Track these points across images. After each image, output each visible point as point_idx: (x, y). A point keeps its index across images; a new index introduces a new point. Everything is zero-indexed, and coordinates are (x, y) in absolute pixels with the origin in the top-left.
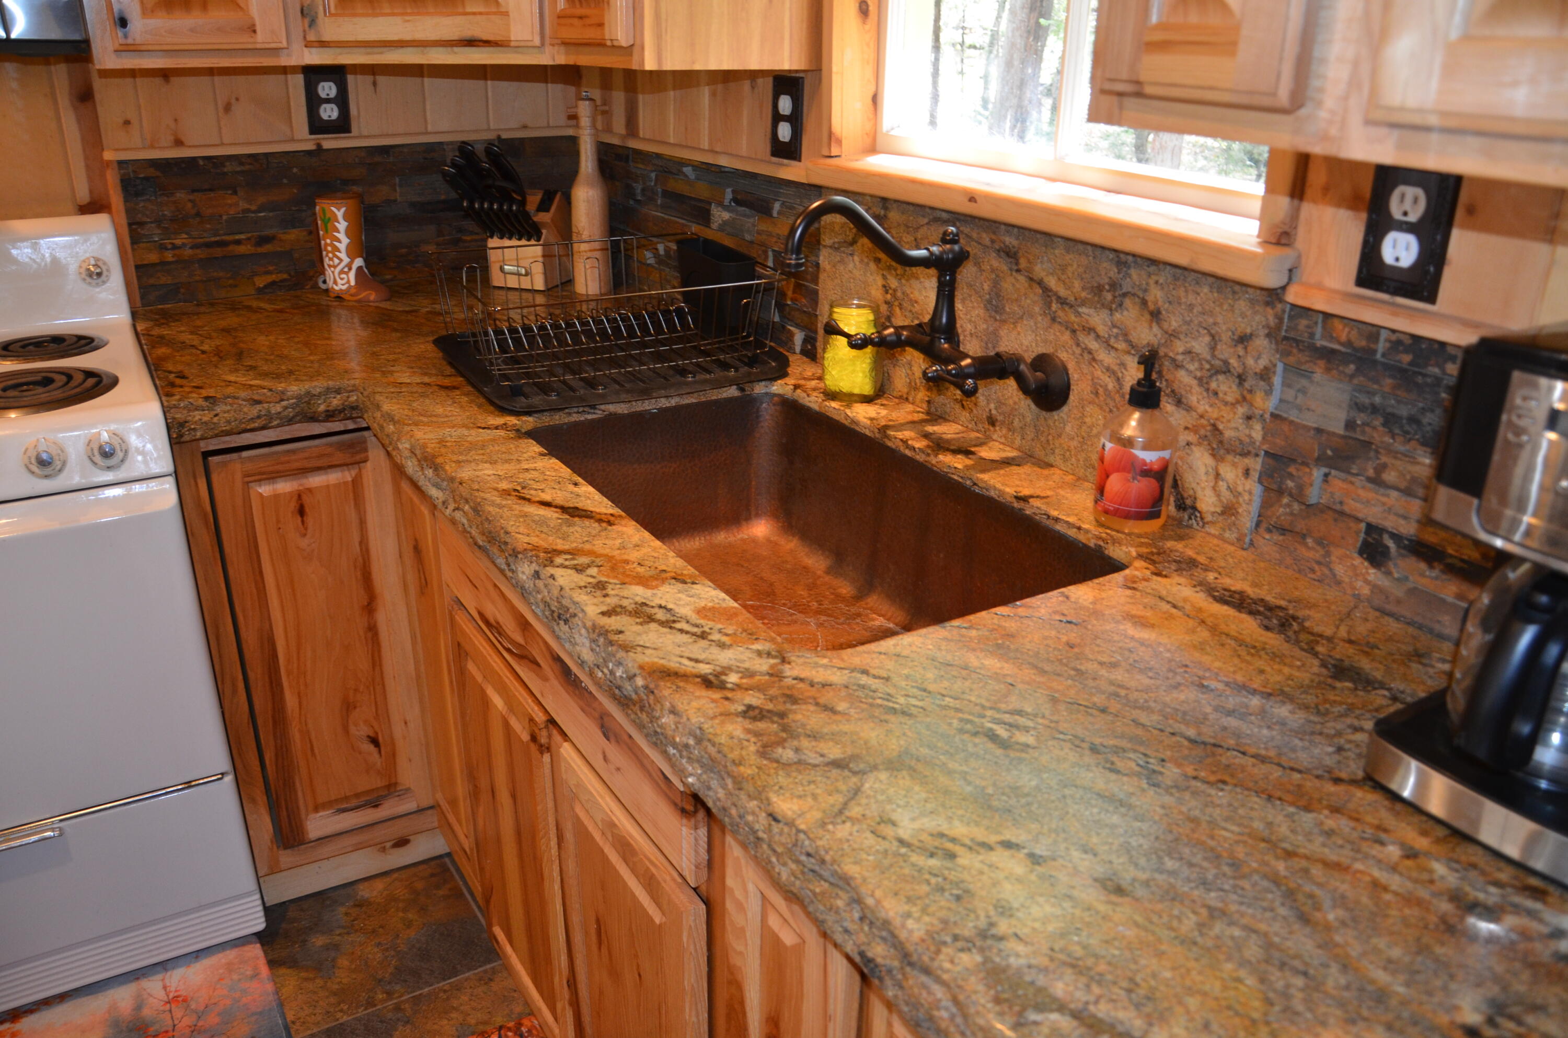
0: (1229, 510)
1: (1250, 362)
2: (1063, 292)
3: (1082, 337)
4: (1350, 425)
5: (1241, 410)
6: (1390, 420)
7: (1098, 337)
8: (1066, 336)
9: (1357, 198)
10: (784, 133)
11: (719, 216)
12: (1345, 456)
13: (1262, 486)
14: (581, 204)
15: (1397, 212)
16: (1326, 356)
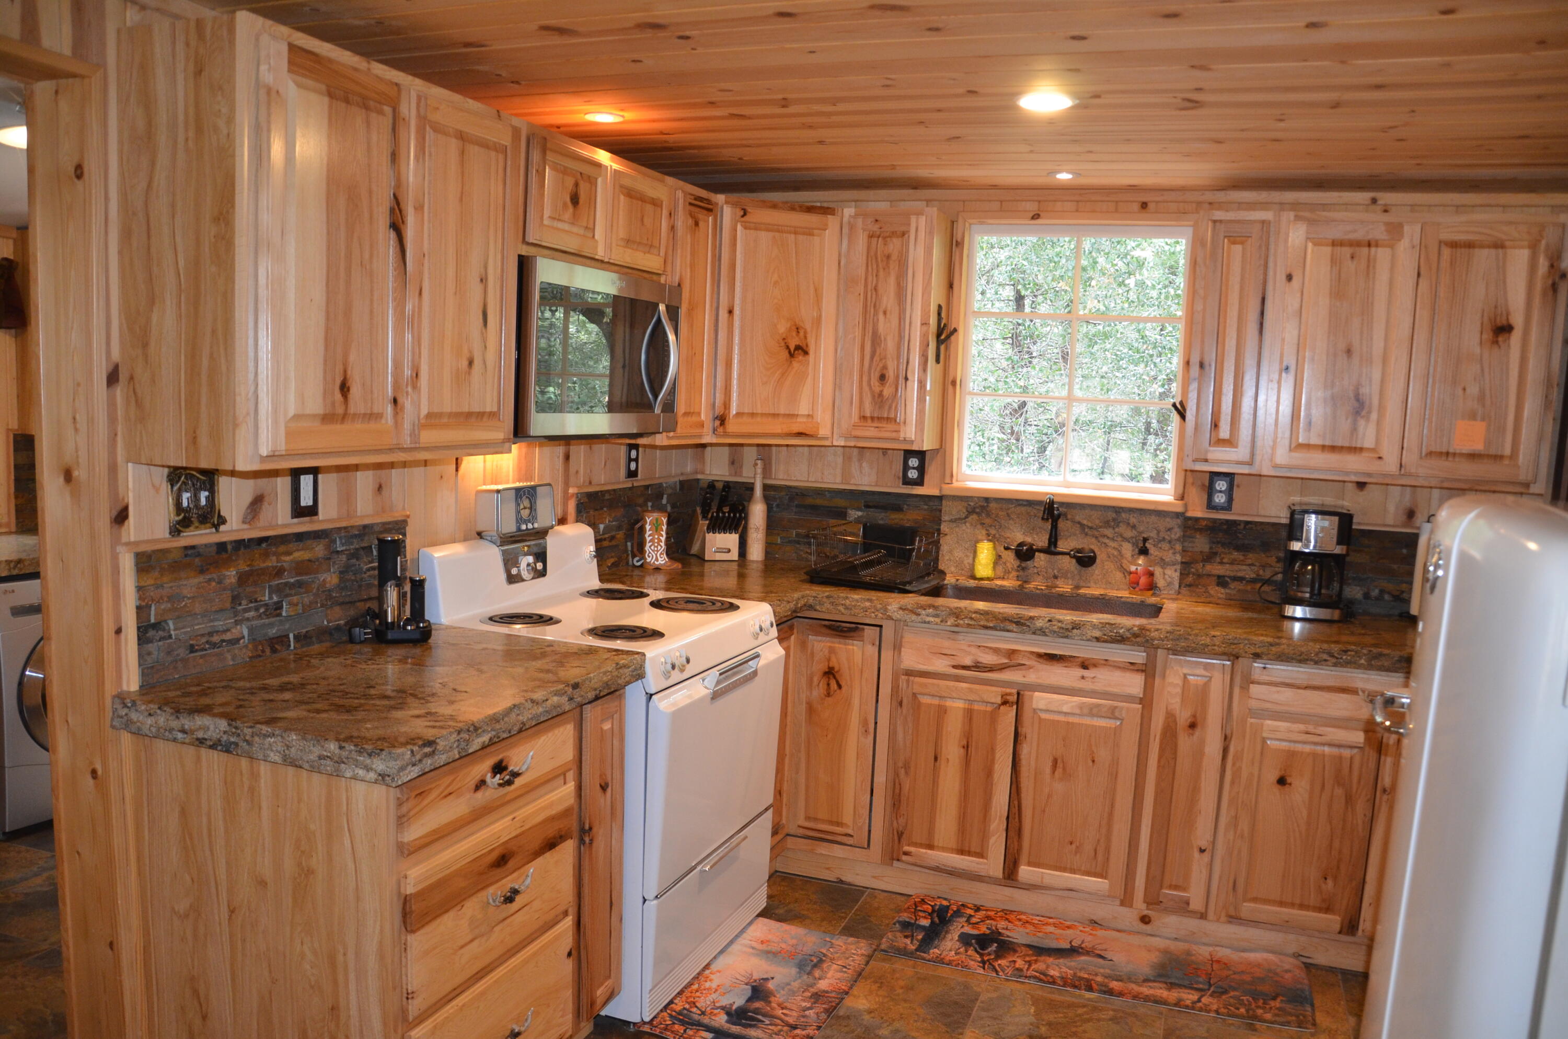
0: (1170, 584)
1: (1173, 536)
2: (1090, 525)
3: (1102, 540)
4: (1211, 548)
5: (1171, 552)
6: (1223, 545)
7: (1108, 538)
8: (1093, 540)
9: (1203, 485)
10: (913, 474)
11: (854, 514)
12: (1209, 558)
13: (1181, 574)
14: (758, 512)
15: (1218, 488)
16: (1201, 530)
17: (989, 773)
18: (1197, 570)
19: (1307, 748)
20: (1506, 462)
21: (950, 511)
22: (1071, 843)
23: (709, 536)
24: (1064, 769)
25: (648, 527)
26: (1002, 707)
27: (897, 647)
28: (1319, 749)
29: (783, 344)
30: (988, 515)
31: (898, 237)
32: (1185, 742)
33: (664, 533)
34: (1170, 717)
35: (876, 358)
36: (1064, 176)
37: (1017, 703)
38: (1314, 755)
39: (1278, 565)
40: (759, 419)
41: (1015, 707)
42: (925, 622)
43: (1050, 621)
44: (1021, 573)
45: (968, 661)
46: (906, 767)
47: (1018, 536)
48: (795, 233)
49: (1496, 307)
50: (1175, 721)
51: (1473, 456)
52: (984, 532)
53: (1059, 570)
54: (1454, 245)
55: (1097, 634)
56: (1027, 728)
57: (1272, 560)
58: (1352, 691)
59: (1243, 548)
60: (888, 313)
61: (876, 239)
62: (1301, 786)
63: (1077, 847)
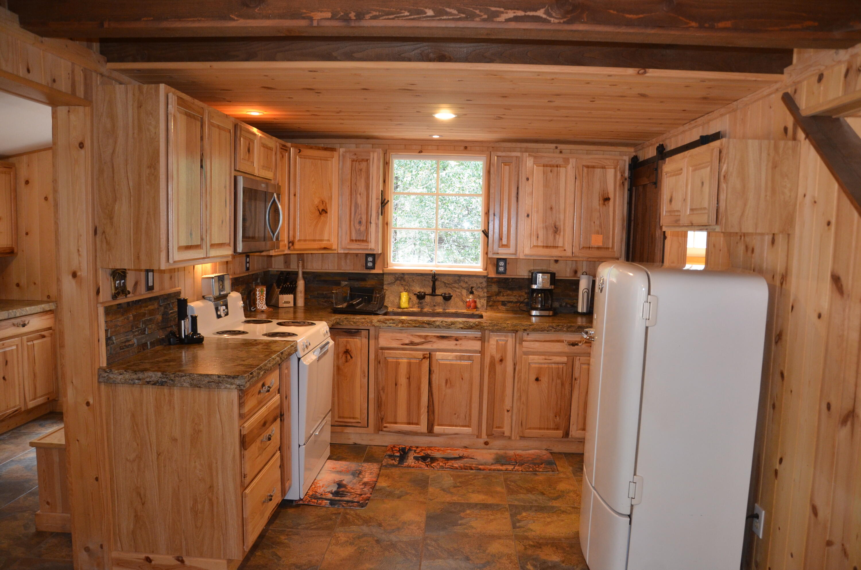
0: (483, 306)
1: (483, 286)
2: (448, 283)
3: (453, 289)
4: (499, 290)
5: (482, 292)
6: (504, 288)
7: (456, 288)
8: (450, 289)
9: (494, 264)
10: (370, 264)
11: (344, 283)
12: (498, 294)
13: (487, 301)
14: (301, 284)
15: (500, 265)
16: (494, 283)
17: (419, 389)
18: (493, 299)
19: (546, 366)
20: (610, 250)
21: (387, 279)
22: (455, 414)
23: (281, 296)
24: (451, 384)
25: (258, 293)
26: (423, 360)
27: (377, 338)
28: (550, 366)
29: (317, 209)
30: (404, 281)
31: (365, 161)
32: (499, 368)
33: (265, 295)
34: (492, 358)
35: (357, 214)
36: (436, 137)
37: (429, 358)
38: (549, 367)
39: (526, 295)
40: (307, 242)
41: (429, 359)
42: (389, 326)
43: (442, 322)
44: (420, 305)
45: (407, 342)
46: (383, 389)
47: (418, 289)
48: (321, 160)
49: (604, 191)
50: (494, 359)
51: (598, 248)
52: (403, 288)
53: (436, 303)
54: (588, 167)
55: (461, 326)
56: (434, 368)
57: (523, 294)
58: (562, 341)
59: (511, 289)
60: (361, 194)
61: (355, 162)
62: (544, 380)
63: (458, 416)
